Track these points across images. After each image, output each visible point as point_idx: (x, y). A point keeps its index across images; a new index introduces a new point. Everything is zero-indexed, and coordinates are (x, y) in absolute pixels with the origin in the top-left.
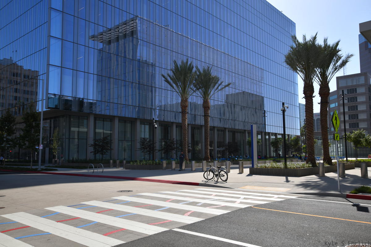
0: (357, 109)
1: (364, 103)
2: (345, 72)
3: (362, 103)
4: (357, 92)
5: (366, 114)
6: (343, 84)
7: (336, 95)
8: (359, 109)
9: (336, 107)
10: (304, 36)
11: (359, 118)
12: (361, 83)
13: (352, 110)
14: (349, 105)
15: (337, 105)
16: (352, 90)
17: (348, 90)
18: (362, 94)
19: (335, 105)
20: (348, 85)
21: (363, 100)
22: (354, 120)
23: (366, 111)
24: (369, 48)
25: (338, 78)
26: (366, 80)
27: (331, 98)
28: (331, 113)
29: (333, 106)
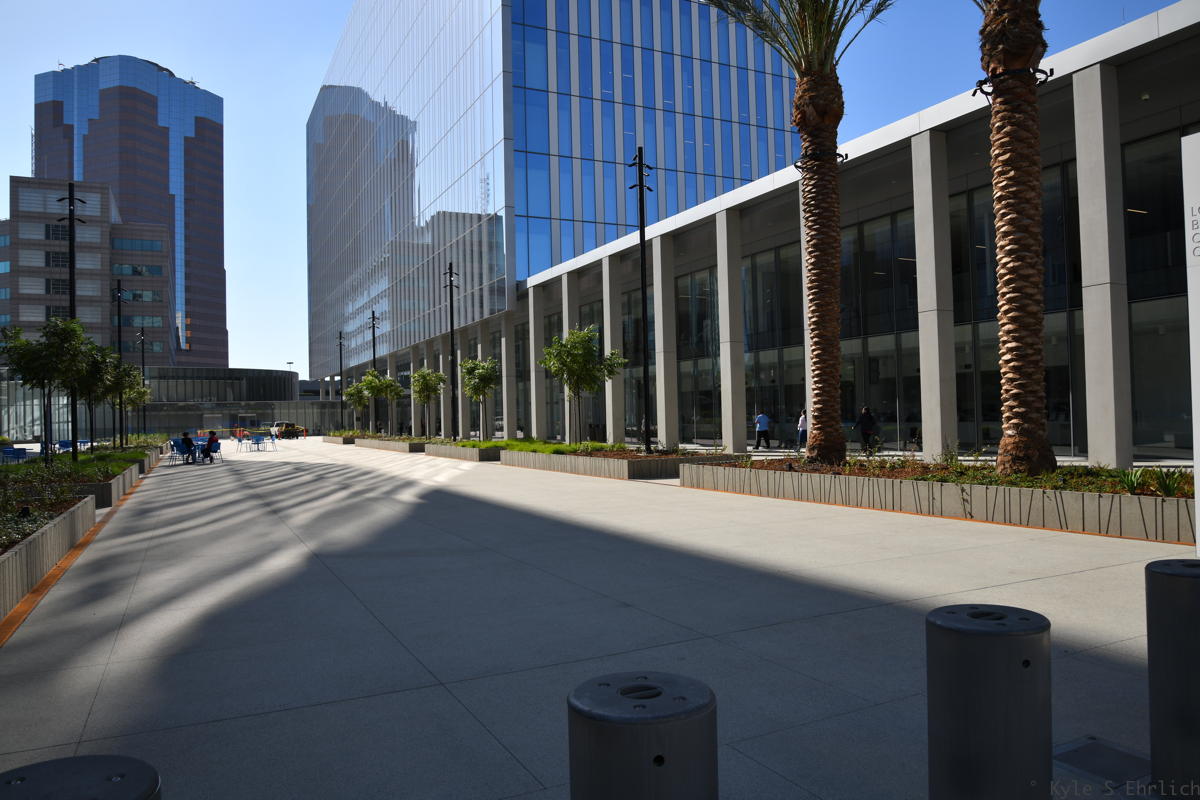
0: (73, 292)
1: (96, 275)
3: (90, 274)
4: (77, 239)
5: (99, 309)
6: (33, 202)
7: (8, 238)
8: (78, 293)
12: (88, 213)
13: (57, 293)
14: (48, 277)
15: (8, 269)
16: (60, 230)
17: (48, 227)
18: (91, 248)
20: (49, 211)
21: (92, 267)
23: (101, 301)
24: (65, 122)
25: (16, 183)
26: (105, 208)
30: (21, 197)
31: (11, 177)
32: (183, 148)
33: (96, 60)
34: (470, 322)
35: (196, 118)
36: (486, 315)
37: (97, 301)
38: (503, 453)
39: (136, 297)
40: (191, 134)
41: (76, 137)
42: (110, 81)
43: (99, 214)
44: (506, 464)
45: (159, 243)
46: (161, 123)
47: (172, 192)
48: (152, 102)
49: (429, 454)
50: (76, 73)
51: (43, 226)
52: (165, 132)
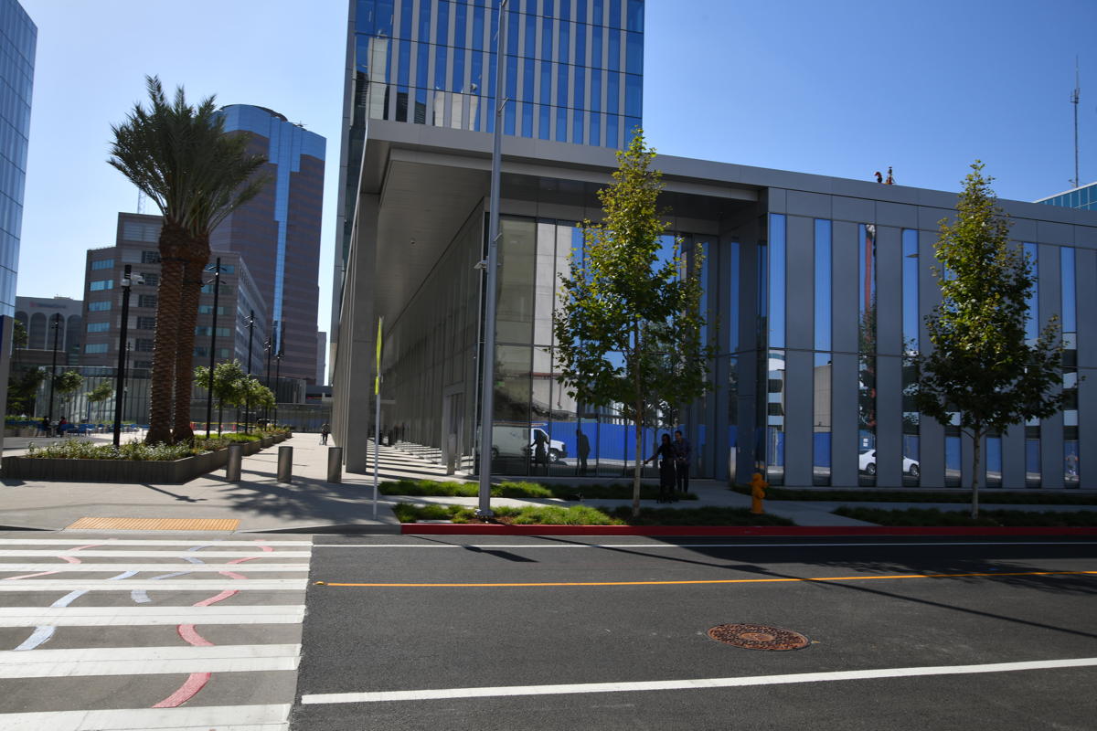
2: (142, 207)
6: (134, 234)
7: (112, 261)
9: (106, 290)
10: (180, 91)
13: (147, 306)
14: (141, 293)
15: (110, 286)
16: (154, 256)
17: (144, 253)
19: (106, 285)
20: (146, 240)
22: (150, 332)
25: (124, 219)
27: (96, 266)
28: (93, 307)
29: (98, 286)
30: (126, 229)
31: (120, 213)
32: (288, 181)
35: (302, 156)
40: (296, 169)
42: (233, 126)
45: (232, 267)
46: (272, 161)
47: (277, 219)
48: (265, 143)
51: (141, 252)
52: (274, 169)
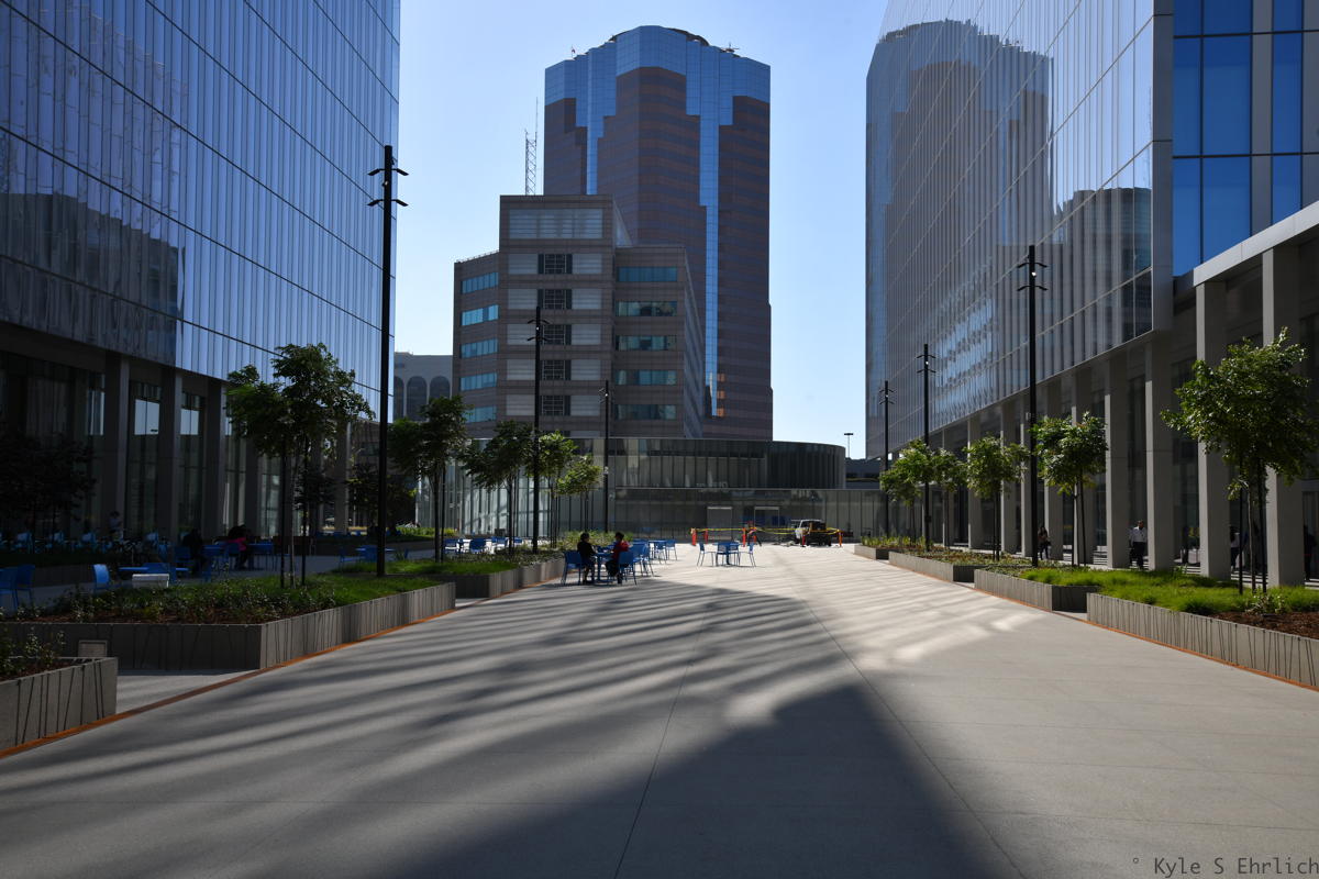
0: (569, 341)
1: (595, 317)
2: (531, 185)
3: (588, 317)
4: (575, 271)
5: (598, 362)
6: (524, 229)
7: (495, 275)
8: (574, 342)
9: (487, 321)
11: (574, 377)
12: (586, 236)
13: (550, 342)
15: (493, 313)
16: (555, 261)
17: (541, 257)
18: (589, 282)
19: (486, 314)
20: (542, 236)
21: (590, 307)
22: (557, 383)
23: (600, 352)
24: (578, 125)
25: (507, 203)
26: (607, 228)
27: (468, 287)
28: (466, 350)
29: (473, 317)
30: (511, 222)
31: (501, 197)
32: (717, 142)
33: (614, 38)
34: (1089, 357)
35: (735, 98)
36: (1117, 342)
37: (596, 352)
38: (1091, 598)
39: (645, 345)
40: (728, 121)
41: (589, 142)
42: (628, 63)
43: (599, 236)
44: (1097, 623)
45: (674, 270)
46: (691, 111)
47: (703, 203)
48: (679, 83)
49: (979, 588)
50: (590, 58)
51: (536, 257)
52: (694, 123)
